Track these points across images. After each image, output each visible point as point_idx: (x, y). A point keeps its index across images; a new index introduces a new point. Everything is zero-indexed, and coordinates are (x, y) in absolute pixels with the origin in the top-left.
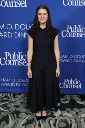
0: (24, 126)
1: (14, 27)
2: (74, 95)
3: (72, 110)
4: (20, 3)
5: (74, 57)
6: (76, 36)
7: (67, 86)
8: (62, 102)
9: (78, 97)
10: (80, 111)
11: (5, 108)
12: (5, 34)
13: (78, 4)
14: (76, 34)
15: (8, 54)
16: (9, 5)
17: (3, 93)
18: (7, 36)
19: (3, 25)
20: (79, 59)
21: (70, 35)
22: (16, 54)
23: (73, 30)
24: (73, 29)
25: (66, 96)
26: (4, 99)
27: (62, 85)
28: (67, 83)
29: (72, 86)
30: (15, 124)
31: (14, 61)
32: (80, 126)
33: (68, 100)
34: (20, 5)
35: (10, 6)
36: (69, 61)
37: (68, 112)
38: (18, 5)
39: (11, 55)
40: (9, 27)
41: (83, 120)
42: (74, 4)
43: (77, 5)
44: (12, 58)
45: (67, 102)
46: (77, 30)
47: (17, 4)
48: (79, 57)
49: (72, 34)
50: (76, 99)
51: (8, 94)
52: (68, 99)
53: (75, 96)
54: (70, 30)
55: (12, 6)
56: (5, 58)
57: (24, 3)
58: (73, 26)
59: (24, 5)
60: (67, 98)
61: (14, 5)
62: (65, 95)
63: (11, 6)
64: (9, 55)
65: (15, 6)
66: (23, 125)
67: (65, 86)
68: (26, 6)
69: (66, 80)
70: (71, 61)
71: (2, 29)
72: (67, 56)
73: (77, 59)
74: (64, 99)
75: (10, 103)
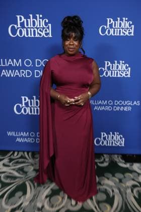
0: (48, 199)
1: (34, 63)
2: (114, 154)
3: (114, 176)
4: (42, 32)
5: (114, 103)
6: (117, 75)
7: (105, 143)
8: (99, 164)
9: (120, 158)
10: (125, 177)
11: (21, 172)
12: (23, 72)
13: (120, 34)
14: (117, 73)
15: (25, 99)
16: (27, 34)
17: (18, 152)
18: (25, 75)
19: (20, 60)
20: (120, 106)
21: (109, 74)
22: (36, 99)
23: (112, 68)
24: (113, 66)
25: (103, 156)
26: (20, 160)
27: (98, 142)
28: (104, 138)
29: (112, 143)
30: (34, 196)
31: (34, 109)
32: (126, 198)
33: (106, 162)
34: (43, 34)
35: (29, 36)
36: (108, 108)
37: (108, 179)
38: (40, 35)
39: (29, 100)
40: (28, 63)
41: (129, 191)
42: (114, 33)
43: (118, 35)
44: (31, 104)
45: (105, 164)
46: (118, 66)
47: (38, 33)
48: (120, 103)
49: (112, 73)
50: (117, 160)
51: (26, 153)
52: (107, 160)
53: (116, 156)
54: (109, 68)
55: (33, 36)
56: (22, 105)
57: (48, 32)
58: (113, 63)
59: (48, 34)
60: (104, 160)
61: (35, 34)
62: (102, 154)
63: (31, 35)
64: (27, 101)
65: (36, 36)
66: (47, 197)
67: (103, 143)
68: (50, 36)
69: (104, 135)
70: (110, 108)
71: (18, 65)
72: (104, 102)
73: (118, 105)
74: (102, 160)
75: (28, 166)
